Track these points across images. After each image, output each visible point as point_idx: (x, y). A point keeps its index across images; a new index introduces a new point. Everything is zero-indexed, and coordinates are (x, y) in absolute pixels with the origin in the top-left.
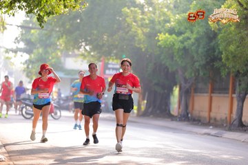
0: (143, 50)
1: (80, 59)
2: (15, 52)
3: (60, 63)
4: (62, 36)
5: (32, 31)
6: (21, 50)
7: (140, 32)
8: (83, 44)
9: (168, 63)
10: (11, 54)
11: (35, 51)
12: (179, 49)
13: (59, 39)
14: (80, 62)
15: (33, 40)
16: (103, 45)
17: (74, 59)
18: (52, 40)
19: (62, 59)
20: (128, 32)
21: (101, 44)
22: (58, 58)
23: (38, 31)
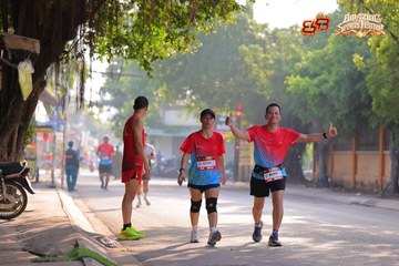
0: (268, 98)
1: (185, 112)
2: (100, 105)
3: (159, 118)
4: (162, 85)
5: (122, 78)
6: (107, 103)
7: (262, 75)
8: (188, 92)
9: (300, 114)
10: (95, 109)
11: (126, 104)
12: (314, 95)
13: (158, 88)
14: (184, 117)
15: (123, 90)
16: (215, 93)
17: (177, 112)
18: (147, 88)
19: (161, 112)
20: (246, 75)
21: (211, 92)
22: (156, 112)
23: (129, 78)
